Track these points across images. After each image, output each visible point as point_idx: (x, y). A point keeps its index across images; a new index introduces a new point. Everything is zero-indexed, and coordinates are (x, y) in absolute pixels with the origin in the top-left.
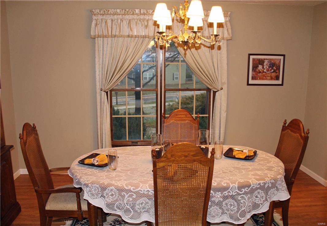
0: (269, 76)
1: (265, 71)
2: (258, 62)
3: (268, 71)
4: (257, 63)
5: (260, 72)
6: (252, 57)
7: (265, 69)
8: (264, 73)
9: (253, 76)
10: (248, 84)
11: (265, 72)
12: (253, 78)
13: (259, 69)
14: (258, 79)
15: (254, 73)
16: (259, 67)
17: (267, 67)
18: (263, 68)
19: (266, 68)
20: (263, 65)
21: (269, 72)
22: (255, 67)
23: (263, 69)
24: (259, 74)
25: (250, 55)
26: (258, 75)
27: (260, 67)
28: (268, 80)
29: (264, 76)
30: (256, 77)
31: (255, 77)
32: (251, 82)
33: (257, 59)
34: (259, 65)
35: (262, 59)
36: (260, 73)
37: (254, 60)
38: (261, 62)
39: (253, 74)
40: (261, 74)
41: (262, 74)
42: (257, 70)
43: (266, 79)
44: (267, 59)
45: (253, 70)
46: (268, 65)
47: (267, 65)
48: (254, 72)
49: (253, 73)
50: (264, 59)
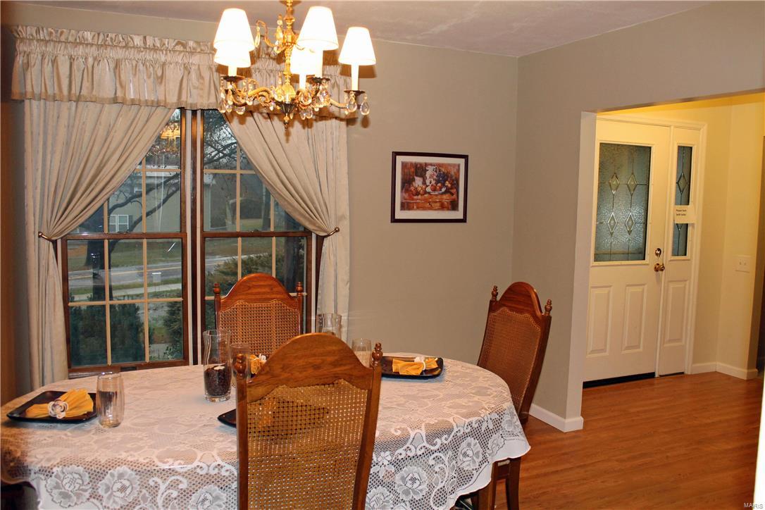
0: (436, 202)
1: (428, 189)
2: (413, 170)
3: (434, 190)
4: (411, 174)
5: (418, 193)
6: (400, 159)
7: (427, 186)
8: (426, 195)
9: (404, 201)
10: (394, 220)
11: (429, 193)
12: (403, 207)
13: (417, 186)
14: (415, 207)
15: (406, 196)
16: (416, 181)
17: (433, 182)
18: (424, 183)
19: (430, 183)
20: (423, 176)
21: (436, 193)
22: (407, 182)
23: (424, 187)
24: (415, 197)
25: (396, 154)
26: (413, 199)
27: (418, 182)
28: (435, 210)
29: (426, 201)
30: (411, 203)
31: (408, 203)
32: (400, 214)
33: (411, 164)
34: (416, 178)
35: (421, 164)
36: (418, 195)
37: (404, 165)
38: (420, 170)
39: (403, 198)
40: (420, 197)
41: (423, 197)
42: (412, 188)
43: (431, 208)
44: (431, 165)
45: (403, 187)
46: (435, 177)
47: (431, 176)
48: (405, 192)
49: (404, 194)
50: (426, 165)
